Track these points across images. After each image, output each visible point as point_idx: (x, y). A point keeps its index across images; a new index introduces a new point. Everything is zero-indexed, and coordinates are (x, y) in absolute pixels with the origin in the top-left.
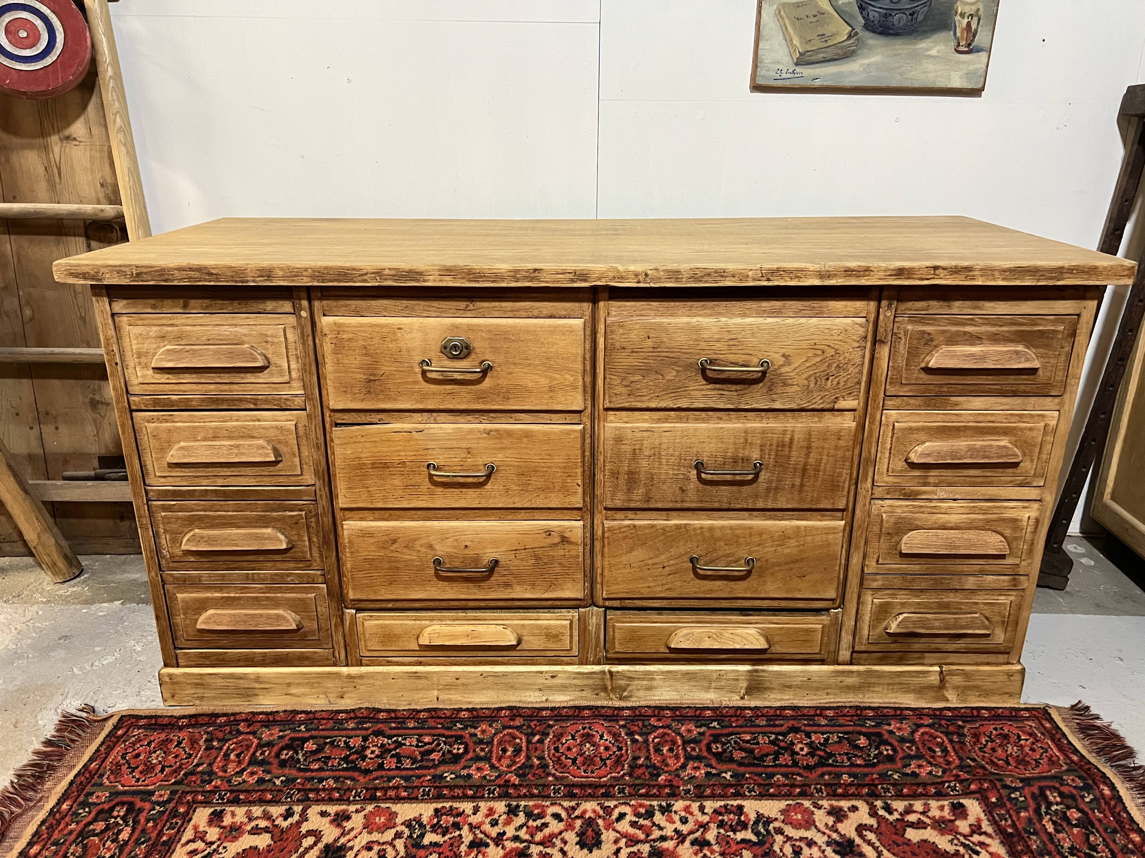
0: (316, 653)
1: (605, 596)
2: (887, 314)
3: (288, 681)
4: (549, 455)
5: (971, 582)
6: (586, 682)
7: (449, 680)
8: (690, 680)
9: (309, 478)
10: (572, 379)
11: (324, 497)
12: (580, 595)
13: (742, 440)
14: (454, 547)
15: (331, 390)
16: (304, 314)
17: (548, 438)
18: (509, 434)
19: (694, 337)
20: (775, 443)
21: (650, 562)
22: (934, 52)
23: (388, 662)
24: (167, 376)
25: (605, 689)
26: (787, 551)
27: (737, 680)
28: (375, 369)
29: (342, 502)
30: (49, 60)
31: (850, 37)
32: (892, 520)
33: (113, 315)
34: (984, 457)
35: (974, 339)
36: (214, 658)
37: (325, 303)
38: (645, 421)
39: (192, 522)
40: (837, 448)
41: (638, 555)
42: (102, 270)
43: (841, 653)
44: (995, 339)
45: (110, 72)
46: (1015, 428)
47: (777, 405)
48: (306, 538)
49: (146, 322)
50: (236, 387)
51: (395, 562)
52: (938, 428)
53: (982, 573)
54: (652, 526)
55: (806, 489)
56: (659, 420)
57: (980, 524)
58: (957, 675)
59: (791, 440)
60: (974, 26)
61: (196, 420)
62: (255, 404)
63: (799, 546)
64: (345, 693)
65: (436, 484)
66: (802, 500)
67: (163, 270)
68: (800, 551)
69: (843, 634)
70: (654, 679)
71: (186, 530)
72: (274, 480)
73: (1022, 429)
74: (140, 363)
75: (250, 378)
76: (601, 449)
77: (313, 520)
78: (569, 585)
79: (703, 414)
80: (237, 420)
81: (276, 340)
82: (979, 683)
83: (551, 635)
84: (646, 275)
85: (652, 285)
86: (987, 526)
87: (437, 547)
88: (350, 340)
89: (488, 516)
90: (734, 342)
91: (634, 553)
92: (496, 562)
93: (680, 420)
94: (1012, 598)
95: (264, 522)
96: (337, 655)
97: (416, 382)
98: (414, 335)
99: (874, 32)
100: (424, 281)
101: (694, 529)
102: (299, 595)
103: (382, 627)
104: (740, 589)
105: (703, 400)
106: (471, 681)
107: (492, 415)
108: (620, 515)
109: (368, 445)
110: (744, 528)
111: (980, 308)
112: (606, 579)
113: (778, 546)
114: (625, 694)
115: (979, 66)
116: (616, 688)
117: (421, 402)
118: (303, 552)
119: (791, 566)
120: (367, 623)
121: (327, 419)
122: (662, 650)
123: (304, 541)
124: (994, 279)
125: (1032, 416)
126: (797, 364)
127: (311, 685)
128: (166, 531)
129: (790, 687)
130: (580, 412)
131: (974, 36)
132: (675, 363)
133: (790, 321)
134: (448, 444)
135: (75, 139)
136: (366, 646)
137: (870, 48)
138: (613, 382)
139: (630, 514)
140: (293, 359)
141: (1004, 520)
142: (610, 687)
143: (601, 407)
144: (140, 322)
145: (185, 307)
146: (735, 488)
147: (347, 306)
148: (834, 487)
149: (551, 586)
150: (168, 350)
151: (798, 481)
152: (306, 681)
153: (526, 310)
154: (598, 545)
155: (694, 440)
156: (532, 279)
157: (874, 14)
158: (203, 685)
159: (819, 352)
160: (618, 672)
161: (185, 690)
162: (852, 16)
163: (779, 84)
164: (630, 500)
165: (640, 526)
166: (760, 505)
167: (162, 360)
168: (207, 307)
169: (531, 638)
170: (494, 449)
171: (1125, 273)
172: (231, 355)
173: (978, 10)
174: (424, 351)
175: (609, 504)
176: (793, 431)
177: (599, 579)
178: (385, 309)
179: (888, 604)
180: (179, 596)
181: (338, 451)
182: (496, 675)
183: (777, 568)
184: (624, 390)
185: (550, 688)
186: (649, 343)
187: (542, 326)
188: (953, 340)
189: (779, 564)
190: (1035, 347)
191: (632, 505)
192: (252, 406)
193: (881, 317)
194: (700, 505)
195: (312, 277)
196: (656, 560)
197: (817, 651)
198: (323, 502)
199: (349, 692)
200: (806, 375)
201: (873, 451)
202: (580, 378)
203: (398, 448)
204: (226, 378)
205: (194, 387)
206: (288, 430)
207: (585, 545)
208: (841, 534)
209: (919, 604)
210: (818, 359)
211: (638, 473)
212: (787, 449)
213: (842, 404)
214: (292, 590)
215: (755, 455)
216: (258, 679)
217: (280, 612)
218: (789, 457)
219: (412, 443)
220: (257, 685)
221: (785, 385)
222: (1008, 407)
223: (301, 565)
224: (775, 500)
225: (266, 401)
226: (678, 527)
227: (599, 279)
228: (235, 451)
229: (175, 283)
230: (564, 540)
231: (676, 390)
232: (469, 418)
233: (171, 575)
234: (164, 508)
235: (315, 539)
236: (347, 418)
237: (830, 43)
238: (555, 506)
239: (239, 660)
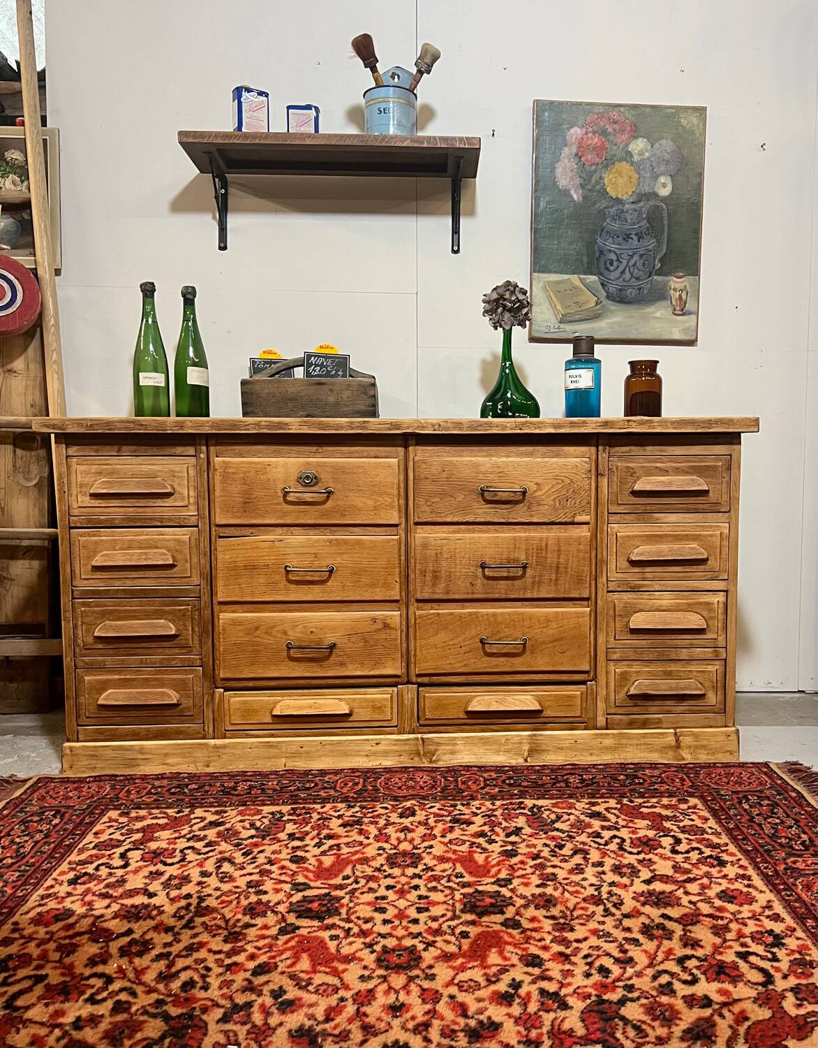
0: (190, 727)
1: (417, 673)
2: (603, 456)
3: (165, 752)
4: (375, 558)
5: (684, 654)
6: (403, 748)
7: (294, 748)
8: (484, 744)
9: (196, 580)
10: (390, 500)
11: (206, 594)
12: (398, 672)
13: (512, 546)
14: (302, 633)
15: (218, 510)
16: (202, 456)
17: (373, 546)
18: (345, 542)
19: (475, 470)
20: (535, 547)
21: (451, 643)
22: (658, 314)
23: (247, 735)
24: (99, 501)
25: (418, 754)
26: (550, 632)
27: (521, 743)
28: (251, 494)
29: (221, 597)
30: (10, 310)
31: (597, 304)
32: (622, 605)
33: (67, 457)
34: (681, 555)
35: (664, 472)
36: (107, 733)
37: (218, 448)
38: (444, 532)
39: (104, 615)
40: (578, 551)
41: (442, 637)
42: (67, 423)
43: (598, 719)
44: (678, 471)
45: (52, 322)
46: (700, 535)
47: (535, 520)
48: (190, 628)
49: (89, 462)
50: (148, 510)
51: (257, 645)
52: (647, 536)
53: (691, 646)
54: (451, 614)
55: (560, 582)
56: (454, 532)
57: (685, 607)
58: (688, 735)
59: (547, 545)
60: (684, 297)
61: (116, 534)
62: (161, 522)
63: (558, 628)
64: (210, 762)
65: (291, 582)
66: (557, 591)
67: (109, 422)
68: (560, 632)
69: (598, 702)
70: (457, 744)
71: (98, 622)
72: (169, 581)
73: (705, 536)
74: (81, 492)
75: (159, 502)
76: (413, 554)
77: (196, 613)
78: (390, 663)
79: (484, 527)
80: (147, 535)
81: (180, 475)
82: (705, 742)
83: (376, 707)
84: (440, 425)
85: (444, 432)
86: (689, 608)
87: (290, 633)
88: (233, 473)
89: (329, 608)
90: (502, 474)
91: (439, 636)
92: (335, 644)
93: (469, 531)
94: (717, 667)
95: (159, 614)
96: (206, 728)
97: (279, 504)
98: (279, 469)
99: (613, 301)
100: (289, 429)
101: (482, 616)
102: (181, 676)
103: (245, 703)
104: (518, 664)
105: (484, 516)
106: (313, 749)
107: (333, 528)
108: (428, 605)
109: (242, 551)
110: (518, 614)
111: (665, 452)
112: (418, 658)
113: (544, 628)
114: (434, 758)
115: (690, 324)
116: (428, 752)
117: (282, 519)
118: (187, 640)
119: (555, 644)
120: (232, 700)
121: (213, 533)
122: (461, 716)
123: (188, 630)
124: (668, 428)
125: (711, 527)
126: (545, 490)
127: (184, 755)
128: (83, 623)
129: (561, 749)
130: (396, 525)
131: (685, 303)
132: (462, 489)
133: (539, 459)
134: (301, 550)
135: (15, 372)
136: (230, 721)
137: (612, 312)
138: (420, 503)
139: (434, 605)
140: (192, 489)
141: (700, 603)
142: (422, 753)
143: (412, 522)
144: (85, 463)
145: (119, 451)
146: (509, 582)
147: (232, 450)
148: (580, 580)
149: (376, 664)
150: (104, 482)
151: (553, 577)
152: (180, 751)
153: (357, 452)
154: (411, 631)
155: (479, 545)
156: (363, 428)
157: (612, 289)
158: (97, 756)
159: (560, 481)
160: (428, 738)
161: (81, 761)
162: (597, 290)
163: (549, 336)
164: (434, 593)
165: (442, 614)
166: (528, 595)
167: (98, 488)
168: (134, 451)
169: (360, 710)
170: (334, 554)
171: (752, 423)
172: (147, 485)
173: (685, 286)
174: (285, 481)
175: (419, 596)
176: (547, 539)
177: (413, 660)
178: (260, 452)
179: (626, 672)
180: (86, 678)
181: (220, 556)
182: (332, 743)
183: (544, 646)
184: (427, 509)
185: (375, 754)
186: (444, 475)
187: (369, 463)
188: (649, 472)
189: (544, 643)
190: (705, 477)
191: (436, 597)
192: (159, 524)
193: (600, 458)
194: (485, 596)
195: (212, 427)
196: (455, 641)
197: (579, 715)
198: (205, 598)
199: (214, 761)
200: (553, 497)
201: (605, 554)
202: (396, 500)
203: (265, 554)
204: (142, 502)
205: (118, 509)
206: (184, 542)
207: (402, 631)
208: (588, 618)
209: (649, 672)
210: (560, 486)
211: (440, 572)
212: (544, 552)
213: (579, 519)
214: (175, 672)
215: (522, 557)
216: (141, 750)
217: (165, 690)
218: (546, 558)
219: (274, 550)
220: (140, 756)
221: (539, 505)
222: (693, 521)
223: (184, 651)
224: (539, 591)
225: (170, 520)
226: (470, 614)
227: (408, 428)
228: (144, 557)
229: (116, 431)
230: (386, 626)
231: (465, 509)
232: (317, 531)
233: (82, 660)
234: (84, 604)
235: (197, 629)
236: (228, 531)
237: (583, 308)
238: (379, 599)
239: (127, 735)
